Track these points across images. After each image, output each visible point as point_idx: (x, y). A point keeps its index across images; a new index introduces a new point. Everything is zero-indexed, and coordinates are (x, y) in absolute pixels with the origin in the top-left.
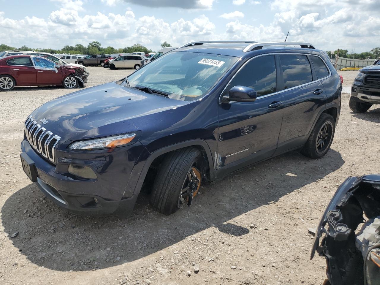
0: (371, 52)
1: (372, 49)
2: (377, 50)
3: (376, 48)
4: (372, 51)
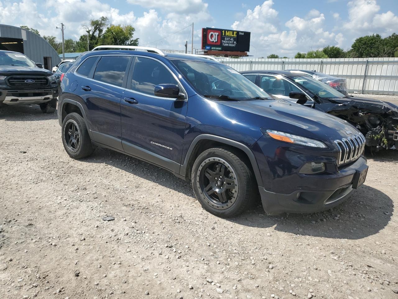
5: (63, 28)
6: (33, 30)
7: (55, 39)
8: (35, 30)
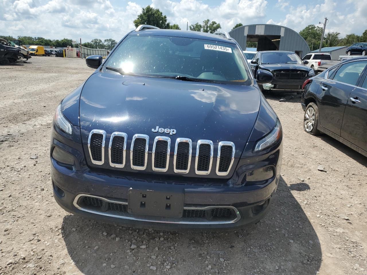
0: (92, 43)
1: (92, 40)
2: (96, 41)
3: (95, 39)
4: (92, 41)
5: (326, 22)
6: (319, 28)
7: (339, 35)
8: (320, 28)
